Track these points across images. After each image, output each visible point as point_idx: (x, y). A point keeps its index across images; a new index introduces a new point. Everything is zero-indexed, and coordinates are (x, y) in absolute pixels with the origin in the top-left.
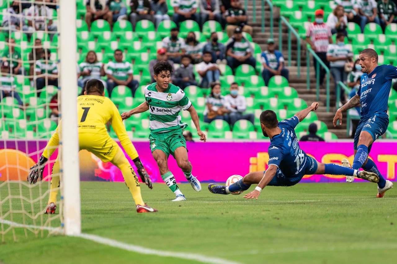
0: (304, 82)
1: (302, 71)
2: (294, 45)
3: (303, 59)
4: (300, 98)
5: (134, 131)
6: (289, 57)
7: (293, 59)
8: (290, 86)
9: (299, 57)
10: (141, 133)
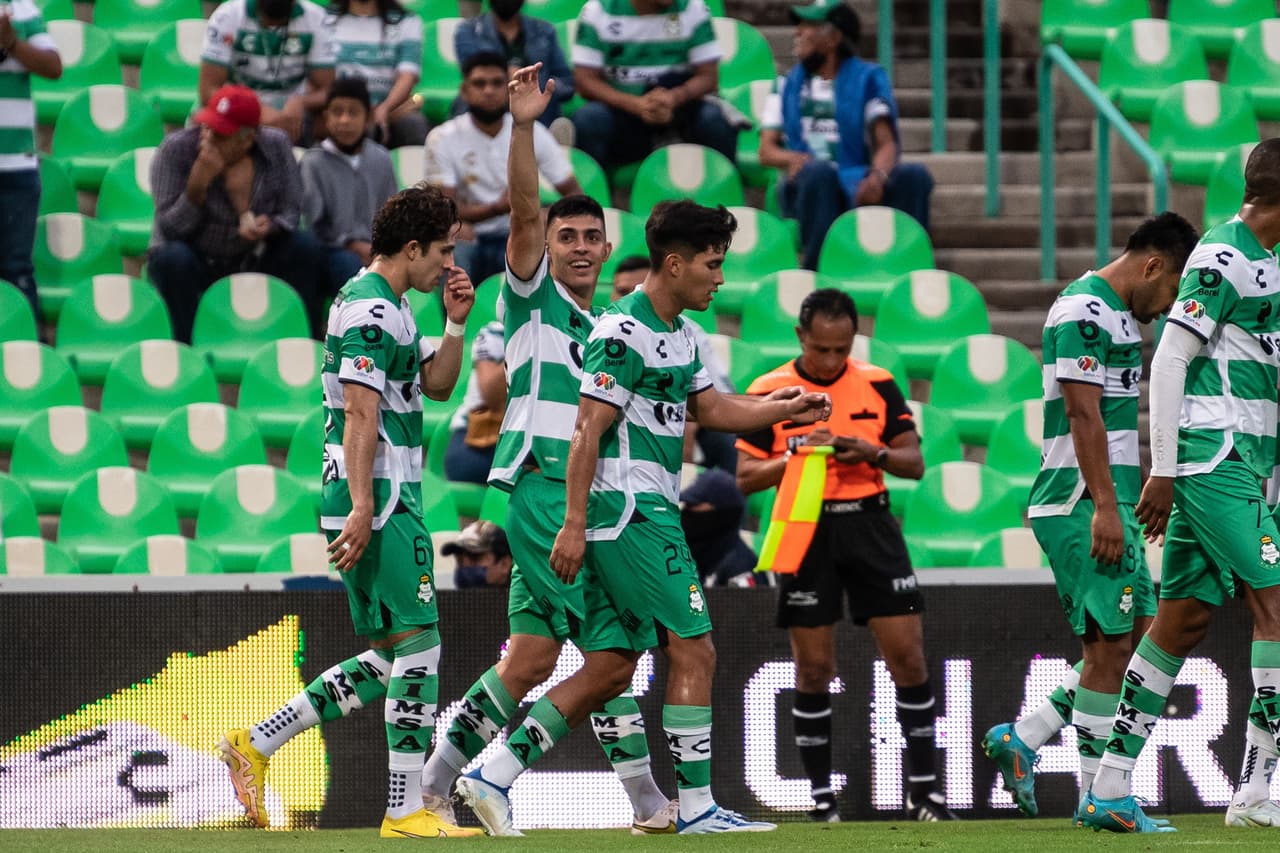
0: (1027, 238)
1: (1012, 177)
2: (964, 29)
3: (1018, 108)
4: (997, 330)
5: (50, 534)
6: (937, 95)
7: (956, 109)
8: (941, 265)
9: (992, 94)
10: (91, 548)
